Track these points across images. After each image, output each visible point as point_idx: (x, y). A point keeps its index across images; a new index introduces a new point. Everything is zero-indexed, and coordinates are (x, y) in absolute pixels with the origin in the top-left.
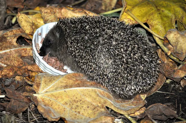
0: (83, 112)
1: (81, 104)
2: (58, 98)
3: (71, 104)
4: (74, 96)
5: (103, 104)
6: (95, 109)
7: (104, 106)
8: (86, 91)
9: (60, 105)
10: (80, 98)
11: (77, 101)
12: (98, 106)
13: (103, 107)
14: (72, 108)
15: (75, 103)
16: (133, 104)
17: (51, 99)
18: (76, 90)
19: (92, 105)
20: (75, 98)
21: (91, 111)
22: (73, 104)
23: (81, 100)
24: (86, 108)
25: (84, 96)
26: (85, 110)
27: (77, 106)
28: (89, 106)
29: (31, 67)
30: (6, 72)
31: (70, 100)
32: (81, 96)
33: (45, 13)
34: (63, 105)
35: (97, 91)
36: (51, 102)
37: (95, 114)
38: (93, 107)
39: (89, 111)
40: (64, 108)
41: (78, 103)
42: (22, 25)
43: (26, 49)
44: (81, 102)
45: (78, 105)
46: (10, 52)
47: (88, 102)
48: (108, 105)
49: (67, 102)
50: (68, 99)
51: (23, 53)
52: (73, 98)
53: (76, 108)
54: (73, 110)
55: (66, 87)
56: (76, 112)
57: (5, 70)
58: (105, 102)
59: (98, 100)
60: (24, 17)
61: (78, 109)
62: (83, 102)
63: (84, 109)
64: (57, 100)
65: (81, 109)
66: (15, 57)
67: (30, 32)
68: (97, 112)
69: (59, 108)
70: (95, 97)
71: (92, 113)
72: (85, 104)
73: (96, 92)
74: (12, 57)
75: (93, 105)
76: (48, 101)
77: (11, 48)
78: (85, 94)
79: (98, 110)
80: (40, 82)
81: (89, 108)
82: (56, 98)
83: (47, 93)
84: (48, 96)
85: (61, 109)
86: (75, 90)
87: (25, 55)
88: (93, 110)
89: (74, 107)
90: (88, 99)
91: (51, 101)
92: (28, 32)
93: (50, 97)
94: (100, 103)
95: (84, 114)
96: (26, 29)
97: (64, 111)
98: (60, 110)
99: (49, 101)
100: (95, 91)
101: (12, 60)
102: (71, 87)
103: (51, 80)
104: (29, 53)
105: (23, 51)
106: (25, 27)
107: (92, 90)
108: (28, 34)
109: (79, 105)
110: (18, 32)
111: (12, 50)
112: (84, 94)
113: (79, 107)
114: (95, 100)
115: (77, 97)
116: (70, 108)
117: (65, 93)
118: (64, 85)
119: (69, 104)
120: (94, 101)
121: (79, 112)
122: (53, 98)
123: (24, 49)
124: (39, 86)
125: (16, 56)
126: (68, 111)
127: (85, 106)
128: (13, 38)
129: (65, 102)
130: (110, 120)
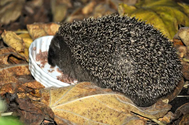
0: (106, 121)
1: (102, 112)
2: (73, 109)
3: (90, 114)
4: (92, 105)
5: (127, 109)
6: (119, 115)
7: (130, 112)
8: (105, 97)
9: (78, 116)
10: (99, 106)
11: (97, 109)
12: (122, 112)
13: (128, 112)
14: (92, 118)
15: (95, 112)
16: (158, 110)
17: (65, 112)
18: (93, 97)
19: (115, 112)
20: (94, 106)
21: (116, 118)
22: (92, 114)
23: (101, 108)
24: (109, 116)
25: (104, 103)
26: (109, 118)
27: (97, 115)
28: (112, 113)
29: (32, 84)
30: (4, 91)
31: (88, 110)
32: (101, 103)
33: (33, 29)
34: (81, 116)
35: (116, 96)
36: (67, 115)
37: (121, 120)
38: (117, 114)
39: (113, 118)
40: (83, 119)
41: (98, 111)
42: (11, 43)
43: (21, 67)
44: (102, 110)
45: (98, 113)
46: (3, 72)
47: (110, 109)
48: (133, 110)
49: (85, 113)
50: (86, 108)
51: (18, 71)
52: (91, 107)
53: (97, 118)
54: (94, 120)
55: (80, 96)
56: (97, 121)
57: (3, 89)
58: (129, 107)
59: (121, 106)
60: (12, 35)
61: (99, 118)
62: (104, 110)
63: (107, 117)
64: (72, 112)
65: (103, 117)
66: (9, 77)
67: (21, 49)
68: (123, 118)
69: (77, 119)
70: (116, 103)
71: (117, 120)
72: (107, 111)
73: (116, 98)
74: (6, 77)
75: (117, 112)
76: (62, 113)
77: (3, 67)
78: (105, 101)
79: (123, 116)
80: (49, 95)
81: (113, 115)
82: (71, 109)
83: (59, 106)
84: (61, 108)
85: (80, 121)
86: (91, 98)
87: (20, 74)
88: (118, 116)
89: (94, 116)
90: (110, 106)
91: (65, 113)
92: (19, 49)
93: (64, 109)
94: (123, 109)
95: (108, 122)
96: (16, 46)
97: (84, 122)
98: (78, 122)
99: (64, 113)
100: (115, 96)
101: (6, 80)
102: (86, 95)
103: (61, 92)
104: (24, 72)
105: (18, 70)
106: (15, 45)
107: (112, 96)
108: (20, 51)
109: (100, 114)
110: (7, 51)
111: (5, 69)
112: (103, 101)
113: (100, 116)
114: (117, 106)
115: (96, 105)
116: (90, 118)
117: (81, 102)
118: (77, 94)
119: (88, 114)
120: (116, 108)
121: (102, 121)
122: (67, 110)
123: (18, 67)
124: (48, 99)
125: (10, 75)
126: (88, 122)
127: (107, 114)
128: (3, 57)
129: (82, 113)
130: (142, 122)
